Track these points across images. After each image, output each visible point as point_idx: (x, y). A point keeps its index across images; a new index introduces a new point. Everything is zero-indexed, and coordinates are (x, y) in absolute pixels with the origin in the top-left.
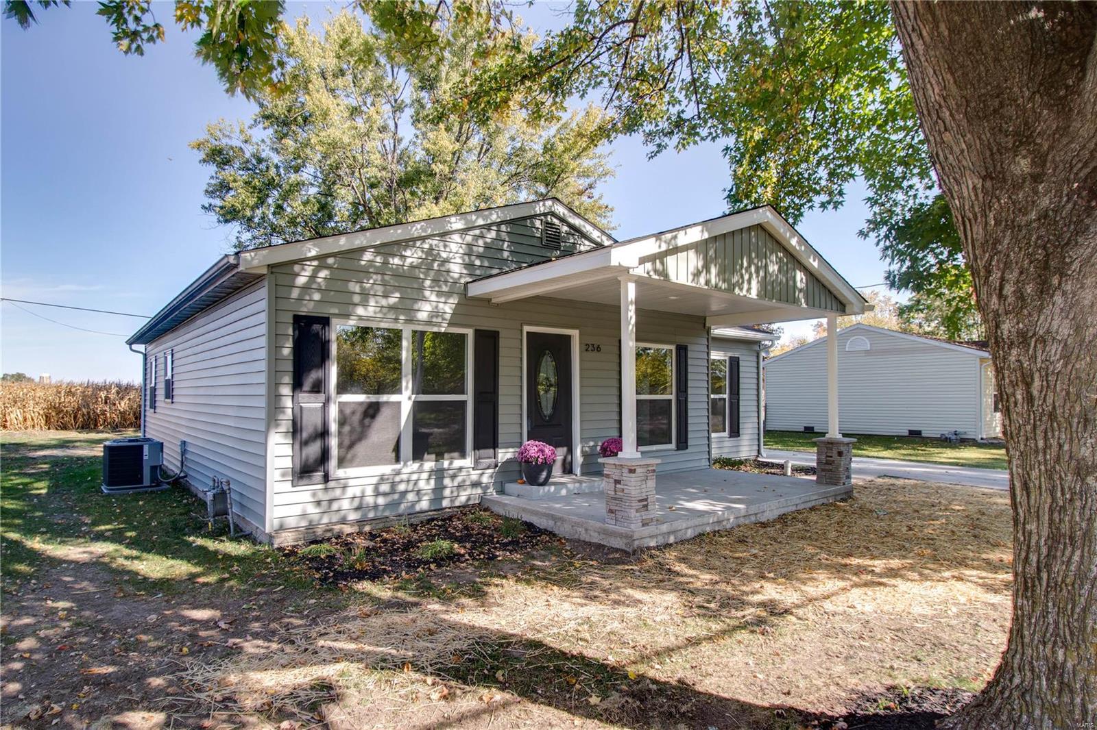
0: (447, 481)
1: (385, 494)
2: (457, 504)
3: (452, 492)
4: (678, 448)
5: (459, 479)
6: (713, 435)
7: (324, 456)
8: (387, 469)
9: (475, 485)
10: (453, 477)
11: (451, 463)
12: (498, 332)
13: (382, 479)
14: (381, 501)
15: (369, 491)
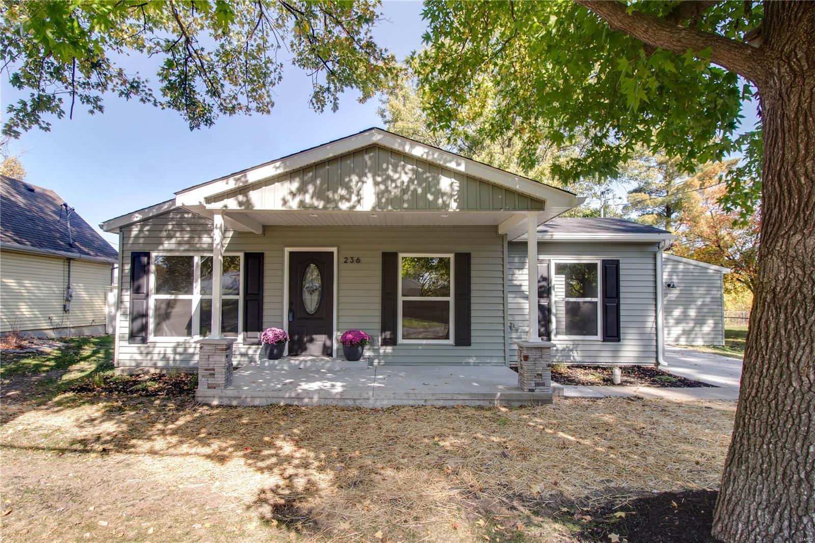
1: (180, 354)
4: (456, 344)
7: (144, 328)
8: (181, 339)
9: (243, 355)
12: (263, 254)
13: (178, 344)
14: (178, 357)
15: (169, 351)
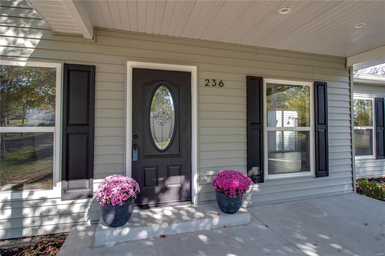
0: (27, 211)
2: (41, 232)
3: (33, 222)
4: (317, 175)
5: (43, 208)
6: (356, 158)
9: (62, 214)
10: (35, 207)
11: (31, 194)
12: (94, 67)
